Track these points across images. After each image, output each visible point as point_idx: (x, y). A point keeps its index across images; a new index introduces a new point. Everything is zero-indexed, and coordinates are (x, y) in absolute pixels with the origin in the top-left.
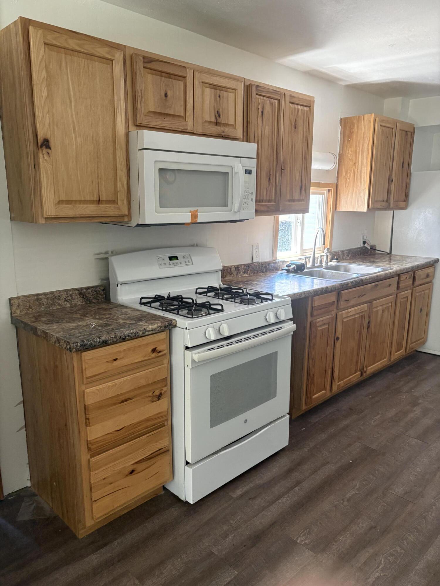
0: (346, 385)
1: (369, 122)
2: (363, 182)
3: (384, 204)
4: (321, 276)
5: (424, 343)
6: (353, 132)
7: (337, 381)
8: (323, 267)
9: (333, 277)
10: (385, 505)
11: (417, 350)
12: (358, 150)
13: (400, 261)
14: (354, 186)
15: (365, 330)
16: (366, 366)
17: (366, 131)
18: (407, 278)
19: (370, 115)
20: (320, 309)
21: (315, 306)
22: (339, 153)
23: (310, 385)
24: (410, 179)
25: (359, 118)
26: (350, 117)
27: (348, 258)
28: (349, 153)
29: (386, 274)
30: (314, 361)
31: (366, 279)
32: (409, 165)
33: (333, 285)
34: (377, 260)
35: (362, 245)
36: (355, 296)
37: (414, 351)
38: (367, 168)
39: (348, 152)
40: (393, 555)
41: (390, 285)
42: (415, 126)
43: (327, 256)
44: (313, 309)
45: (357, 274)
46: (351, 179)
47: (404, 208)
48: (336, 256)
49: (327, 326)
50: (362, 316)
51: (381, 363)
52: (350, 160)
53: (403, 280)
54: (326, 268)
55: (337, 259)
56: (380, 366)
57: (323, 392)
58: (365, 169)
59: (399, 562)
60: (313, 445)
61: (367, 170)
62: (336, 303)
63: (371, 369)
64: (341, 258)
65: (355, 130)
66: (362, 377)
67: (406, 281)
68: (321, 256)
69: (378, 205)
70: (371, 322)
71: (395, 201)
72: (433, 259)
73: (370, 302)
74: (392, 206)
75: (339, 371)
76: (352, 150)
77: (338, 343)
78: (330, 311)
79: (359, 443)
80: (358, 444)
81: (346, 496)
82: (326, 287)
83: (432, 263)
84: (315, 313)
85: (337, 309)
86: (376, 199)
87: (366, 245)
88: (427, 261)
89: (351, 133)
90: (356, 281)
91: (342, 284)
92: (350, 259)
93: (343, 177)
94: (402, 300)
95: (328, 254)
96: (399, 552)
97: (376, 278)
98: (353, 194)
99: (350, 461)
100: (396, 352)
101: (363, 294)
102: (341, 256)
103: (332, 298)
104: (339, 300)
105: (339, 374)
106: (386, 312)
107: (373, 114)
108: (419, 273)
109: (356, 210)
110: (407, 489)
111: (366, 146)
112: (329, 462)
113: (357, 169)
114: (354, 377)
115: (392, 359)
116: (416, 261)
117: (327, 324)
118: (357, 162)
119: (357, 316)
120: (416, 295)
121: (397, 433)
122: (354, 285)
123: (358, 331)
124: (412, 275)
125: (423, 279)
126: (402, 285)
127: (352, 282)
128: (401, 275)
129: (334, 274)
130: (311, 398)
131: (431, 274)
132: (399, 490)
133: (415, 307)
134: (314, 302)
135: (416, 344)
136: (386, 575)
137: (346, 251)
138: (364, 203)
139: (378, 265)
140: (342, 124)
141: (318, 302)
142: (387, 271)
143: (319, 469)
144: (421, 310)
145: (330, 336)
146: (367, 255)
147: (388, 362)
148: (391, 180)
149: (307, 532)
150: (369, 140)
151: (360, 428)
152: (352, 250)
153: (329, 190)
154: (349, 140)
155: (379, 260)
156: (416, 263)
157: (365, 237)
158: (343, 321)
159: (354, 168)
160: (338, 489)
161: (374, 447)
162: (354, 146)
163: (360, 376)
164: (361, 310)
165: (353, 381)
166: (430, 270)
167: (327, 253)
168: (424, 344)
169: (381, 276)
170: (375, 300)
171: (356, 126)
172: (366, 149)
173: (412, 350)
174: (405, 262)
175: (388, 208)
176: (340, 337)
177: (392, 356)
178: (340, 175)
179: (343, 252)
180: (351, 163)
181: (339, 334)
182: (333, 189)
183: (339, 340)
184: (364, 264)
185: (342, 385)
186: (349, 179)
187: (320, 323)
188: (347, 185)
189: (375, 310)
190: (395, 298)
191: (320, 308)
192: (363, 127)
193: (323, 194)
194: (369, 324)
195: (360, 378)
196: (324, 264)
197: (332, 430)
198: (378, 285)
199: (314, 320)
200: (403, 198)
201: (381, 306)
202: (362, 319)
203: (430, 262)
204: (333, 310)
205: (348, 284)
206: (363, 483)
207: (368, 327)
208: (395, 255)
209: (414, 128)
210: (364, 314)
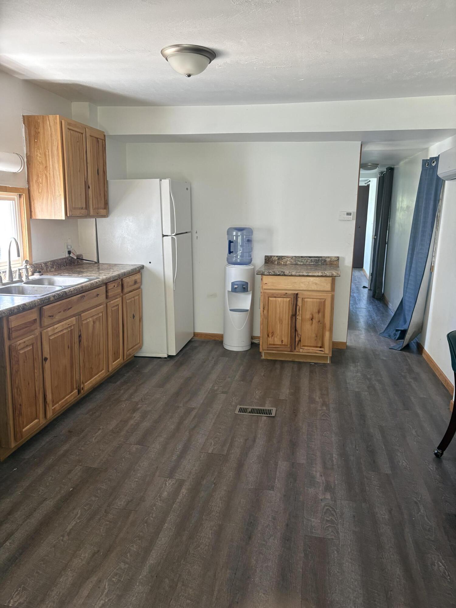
0: (63, 407)
1: (55, 123)
2: (57, 188)
3: (84, 211)
4: (21, 292)
5: (140, 347)
6: (39, 133)
7: (51, 405)
8: (23, 282)
9: (34, 292)
10: (108, 523)
11: (135, 355)
12: (47, 153)
13: (107, 269)
14: (48, 192)
15: (77, 345)
16: (83, 383)
17: (54, 133)
18: (115, 287)
19: (55, 116)
20: (20, 330)
21: (12, 327)
22: (27, 154)
23: (17, 418)
24: (107, 187)
25: (43, 118)
26: (33, 116)
27: (53, 270)
28: (38, 156)
29: (91, 284)
30: (19, 390)
31: (70, 291)
32: (105, 172)
33: (32, 301)
34: (84, 270)
35: (67, 255)
36: (60, 311)
37: (131, 357)
38: (59, 172)
39: (36, 154)
40: (116, 574)
41: (98, 295)
42: (105, 134)
43: (27, 269)
44: (11, 330)
45: (61, 286)
46: (43, 183)
47: (105, 215)
48: (38, 268)
49: (31, 348)
50: (71, 330)
51: (99, 376)
52: (40, 163)
53: (111, 289)
54: (27, 283)
55: (40, 272)
56: (98, 379)
57: (36, 421)
58: (58, 173)
59: (123, 580)
60: (27, 485)
61: (60, 175)
62: (38, 321)
63: (88, 385)
64: (45, 270)
65: (41, 130)
66: (80, 395)
67: (115, 290)
68: (19, 270)
69: (77, 213)
70: (82, 335)
71: (95, 209)
72: (138, 266)
73: (79, 314)
74: (92, 213)
75: (52, 393)
76: (41, 152)
77: (46, 364)
78: (33, 331)
79: (80, 466)
80: (78, 468)
81: (67, 530)
82: (23, 304)
83: (137, 269)
84: (14, 335)
85: (41, 326)
86: (74, 206)
87: (71, 255)
88: (132, 268)
89: (37, 133)
90: (58, 294)
91: (42, 298)
92: (56, 270)
93: (34, 181)
94: (113, 309)
95: (28, 267)
96: (123, 568)
97: (81, 289)
98: (48, 200)
99: (71, 489)
100: (113, 362)
101: (69, 307)
102: (45, 268)
103: (33, 315)
104: (42, 317)
105: (52, 397)
106: (97, 323)
107: (58, 116)
108: (126, 280)
109: (53, 218)
110: (129, 498)
111: (55, 148)
112: (47, 498)
113: (50, 174)
114: (70, 396)
115: (110, 369)
116: (123, 269)
117: (30, 345)
118: (48, 166)
119: (65, 331)
120: (127, 302)
121: (119, 445)
122: (58, 298)
123: (69, 347)
124: (120, 283)
125: (131, 286)
126: (110, 294)
127: (54, 296)
128: (108, 283)
129: (35, 289)
130: (21, 432)
131: (138, 281)
132: (120, 503)
133: (127, 314)
134: (10, 323)
135: (133, 350)
136: (111, 599)
137: (50, 263)
138: (61, 210)
139: (84, 275)
140: (26, 122)
141: (15, 322)
142: (93, 281)
143: (35, 511)
144: (134, 317)
145: (36, 358)
146: (73, 266)
147: (106, 374)
148: (87, 187)
149: (21, 590)
150: (58, 143)
151: (81, 450)
152: (56, 261)
153: (20, 196)
154: (36, 141)
155: (86, 270)
156: (123, 271)
157: (69, 247)
158: (49, 339)
159: (46, 172)
160: (57, 525)
161: (95, 466)
162: (43, 147)
163: (77, 394)
164: (68, 325)
165: (70, 401)
166: (137, 277)
167: (26, 266)
168: (141, 349)
169: (86, 286)
170: (83, 311)
171: (41, 126)
172: (55, 152)
173: (130, 357)
174: (112, 270)
175: (88, 216)
176: (48, 357)
177: (110, 366)
178: (31, 179)
179: (46, 264)
180: (41, 166)
181: (47, 354)
182: (24, 194)
183: (47, 361)
184: (70, 276)
185: (58, 408)
186: (42, 183)
187: (22, 346)
188: (40, 191)
189: (84, 322)
190: (105, 308)
191: (19, 328)
192: (49, 129)
193: (14, 199)
194: (80, 338)
195: (78, 397)
196: (24, 279)
197: (50, 461)
198: (84, 296)
199: (13, 343)
200: (102, 205)
201: (91, 317)
202: (71, 334)
203: (136, 269)
204: (37, 329)
205: (49, 298)
206: (85, 509)
207: (80, 341)
208: (102, 264)
209: (105, 136)
210: (73, 327)
